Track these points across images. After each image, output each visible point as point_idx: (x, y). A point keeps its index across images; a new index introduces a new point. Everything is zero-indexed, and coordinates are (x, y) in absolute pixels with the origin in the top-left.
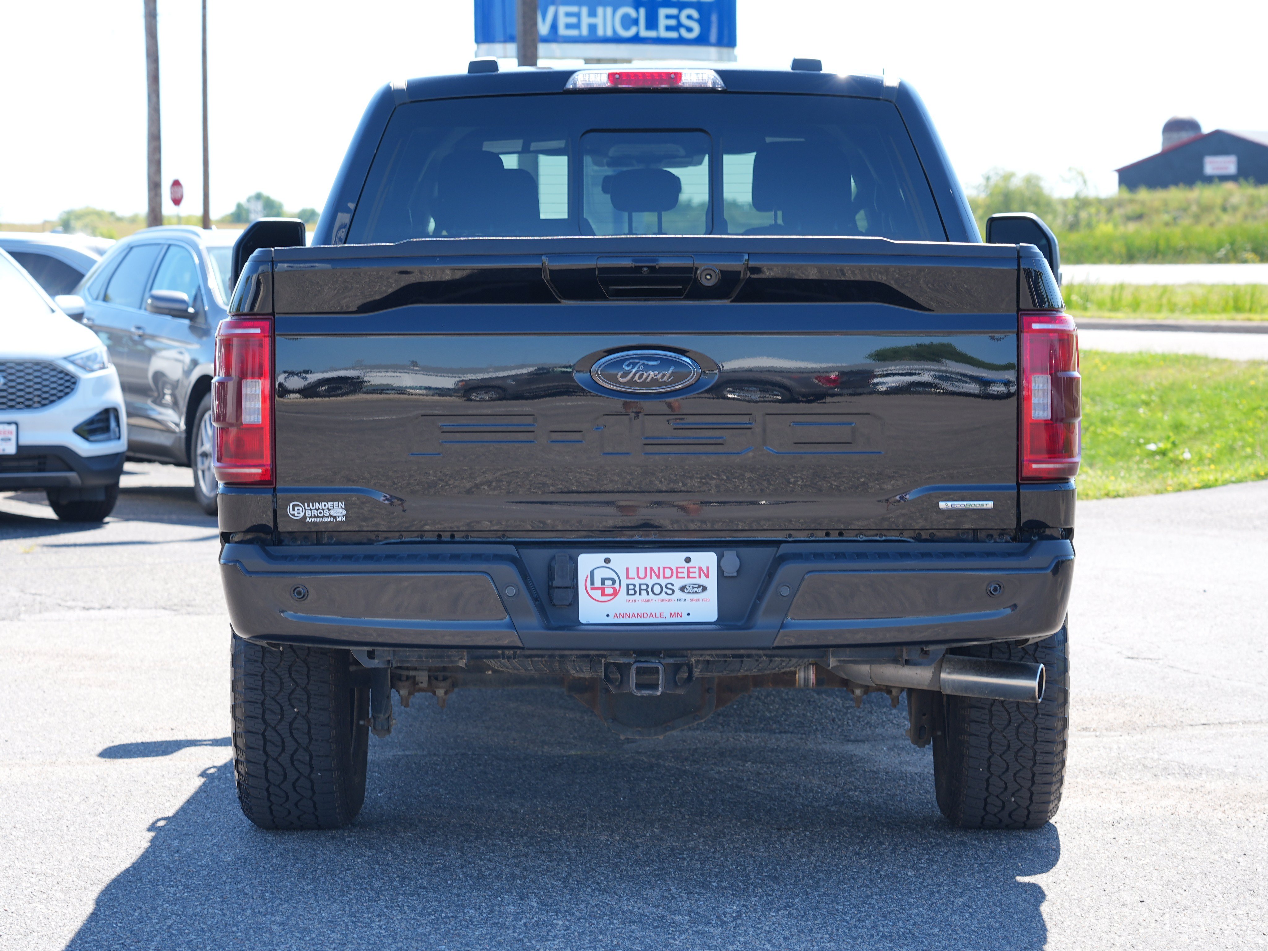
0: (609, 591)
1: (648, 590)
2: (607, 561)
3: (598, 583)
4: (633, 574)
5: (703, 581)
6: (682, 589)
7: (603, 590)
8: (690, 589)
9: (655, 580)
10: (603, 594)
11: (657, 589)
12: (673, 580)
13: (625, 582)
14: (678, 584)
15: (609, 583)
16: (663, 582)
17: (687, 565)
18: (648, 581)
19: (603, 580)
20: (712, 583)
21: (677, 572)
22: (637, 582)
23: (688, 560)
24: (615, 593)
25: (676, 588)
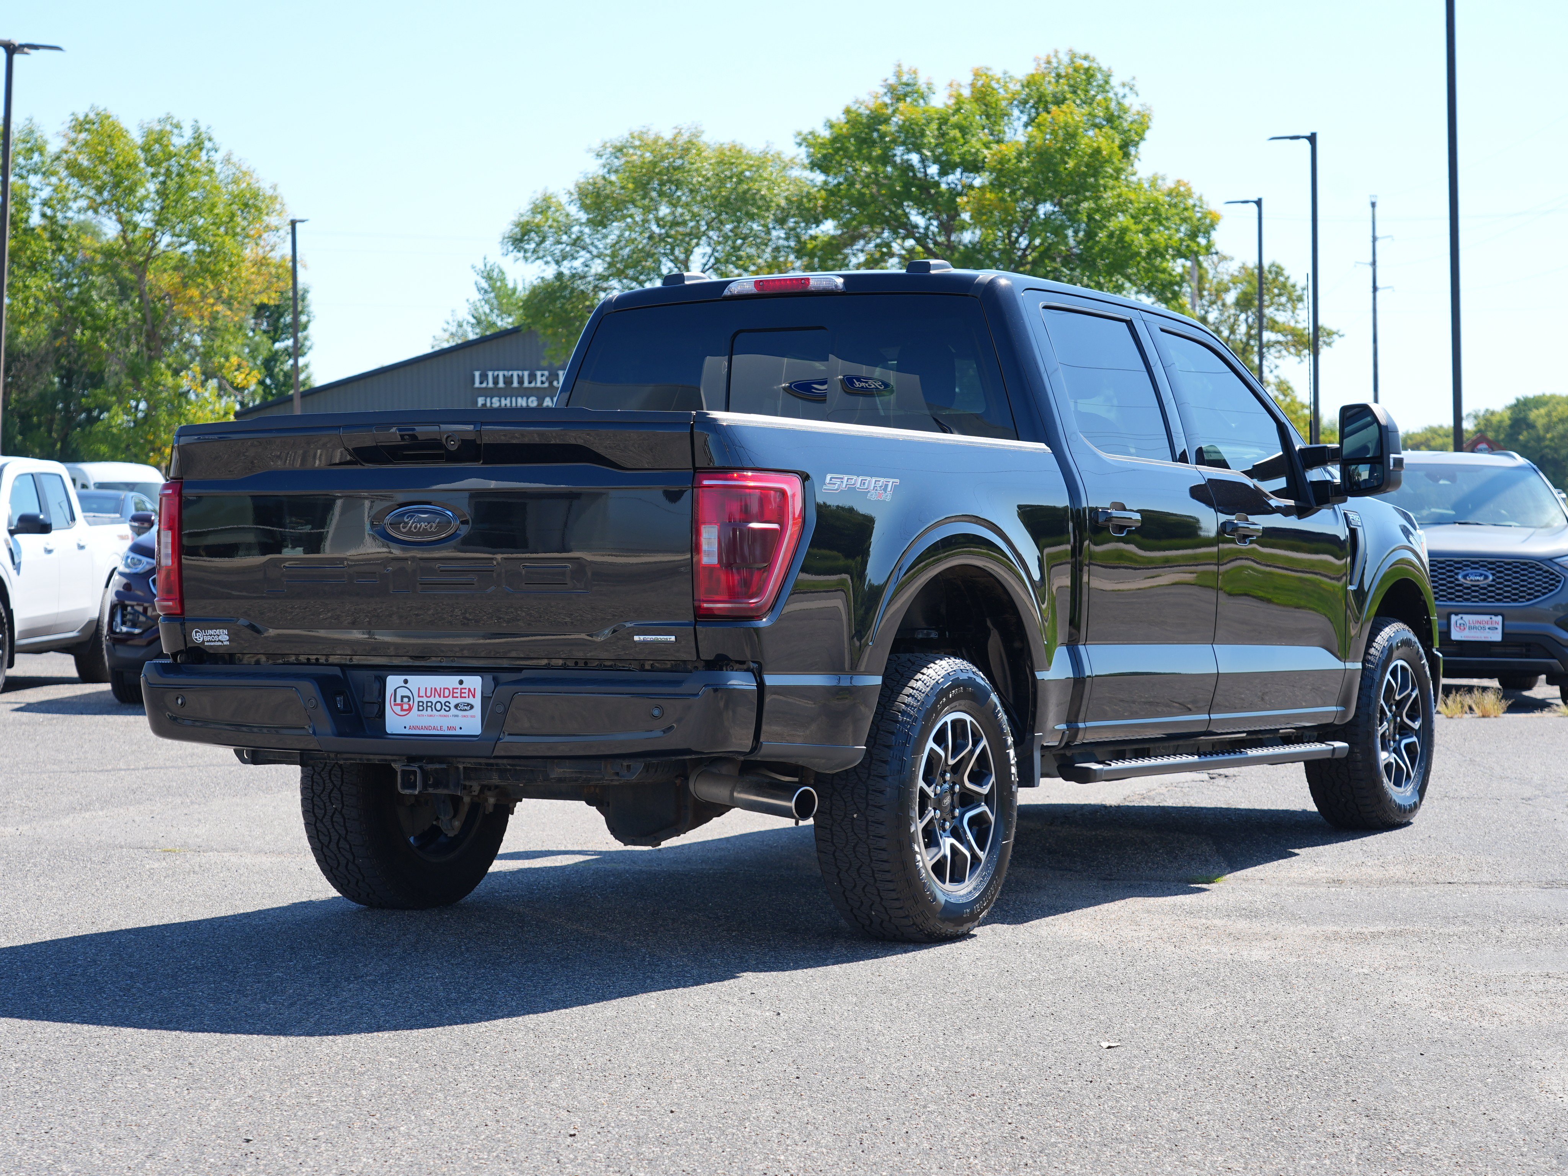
0: (406, 707)
1: (431, 706)
2: (406, 681)
4: (422, 693)
5: (470, 700)
6: (456, 706)
7: (401, 705)
8: (462, 707)
9: (437, 699)
11: (438, 706)
12: (450, 699)
13: (417, 699)
14: (454, 702)
15: (406, 700)
16: (443, 700)
17: (460, 687)
18: (432, 699)
20: (477, 702)
21: (453, 693)
22: (425, 700)
23: (461, 682)
24: (410, 709)
25: (452, 706)
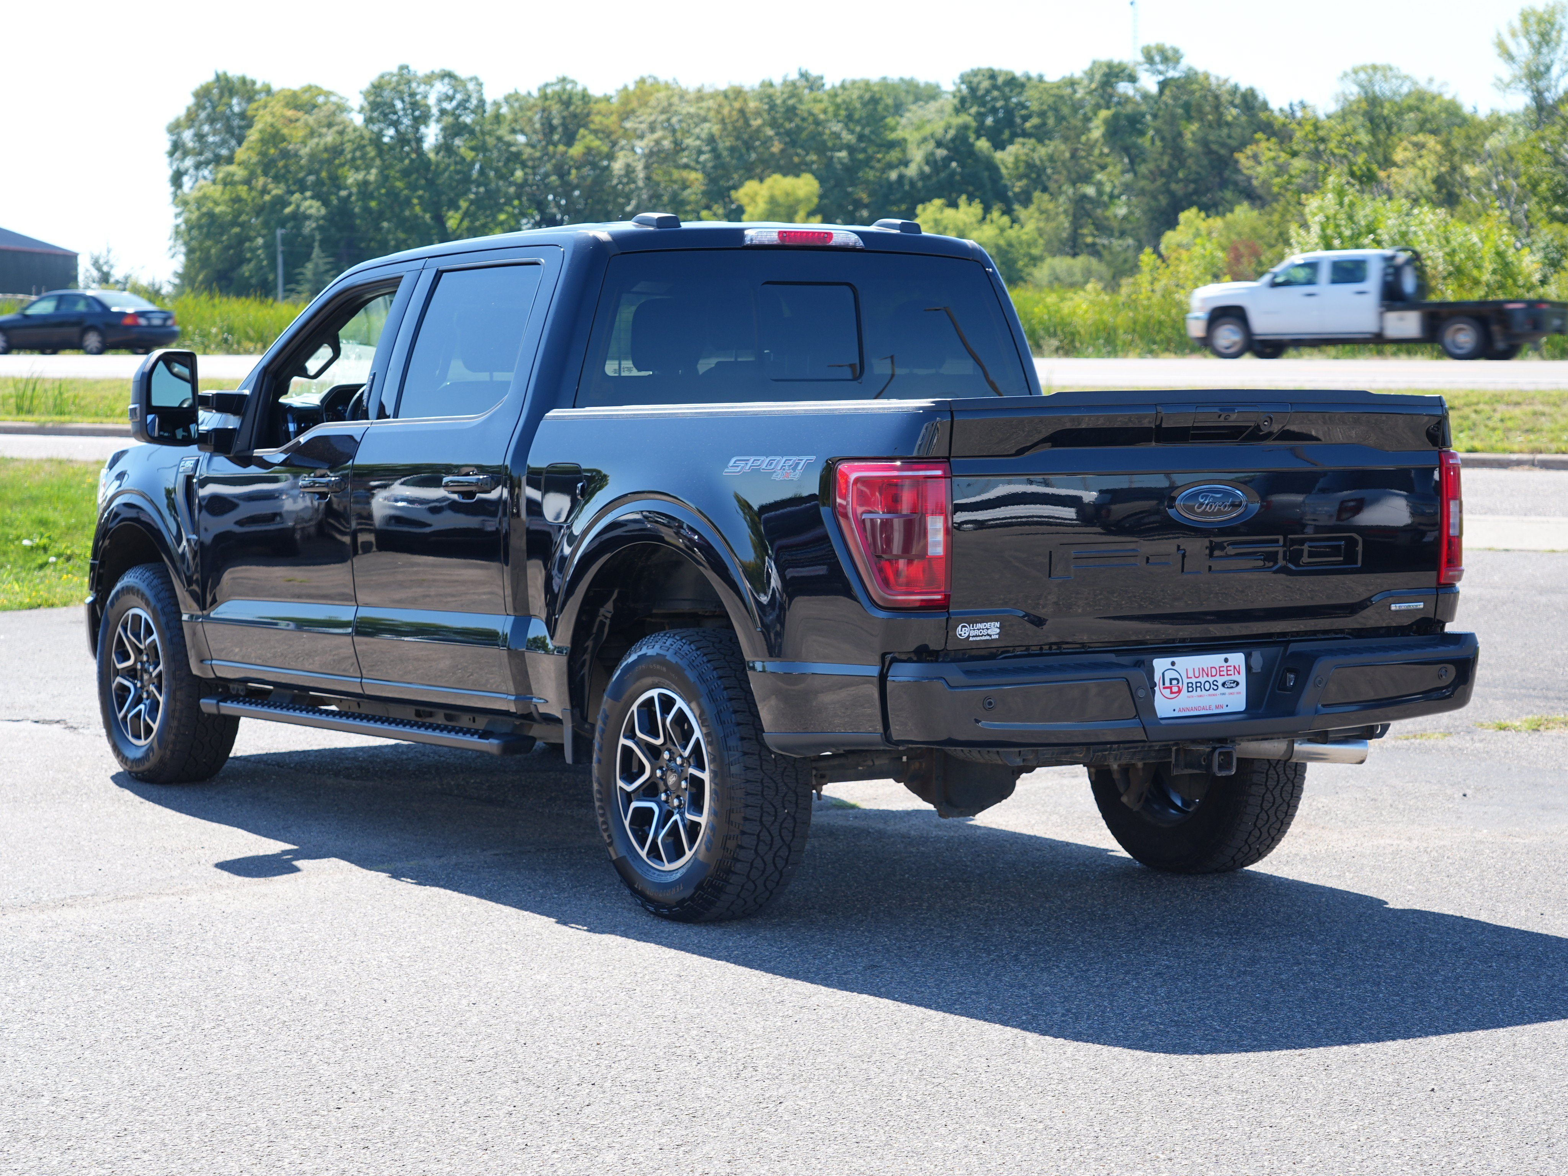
1: (1199, 686)
2: (1173, 664)
3: (1167, 684)
4: (1191, 674)
5: (1236, 677)
6: (1224, 685)
7: (1171, 688)
8: (1228, 685)
9: (1206, 678)
10: (1172, 693)
11: (1207, 686)
12: (1217, 678)
13: (1186, 681)
14: (1221, 680)
15: (1175, 682)
16: (1211, 679)
17: (1225, 665)
18: (1201, 679)
19: (1171, 680)
20: (1242, 678)
21: (1220, 671)
22: (1194, 680)
23: (1226, 660)
24: (1179, 691)
25: (1220, 684)
